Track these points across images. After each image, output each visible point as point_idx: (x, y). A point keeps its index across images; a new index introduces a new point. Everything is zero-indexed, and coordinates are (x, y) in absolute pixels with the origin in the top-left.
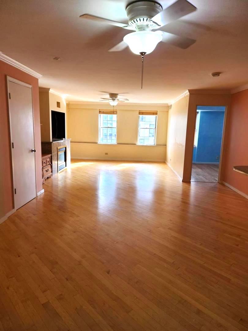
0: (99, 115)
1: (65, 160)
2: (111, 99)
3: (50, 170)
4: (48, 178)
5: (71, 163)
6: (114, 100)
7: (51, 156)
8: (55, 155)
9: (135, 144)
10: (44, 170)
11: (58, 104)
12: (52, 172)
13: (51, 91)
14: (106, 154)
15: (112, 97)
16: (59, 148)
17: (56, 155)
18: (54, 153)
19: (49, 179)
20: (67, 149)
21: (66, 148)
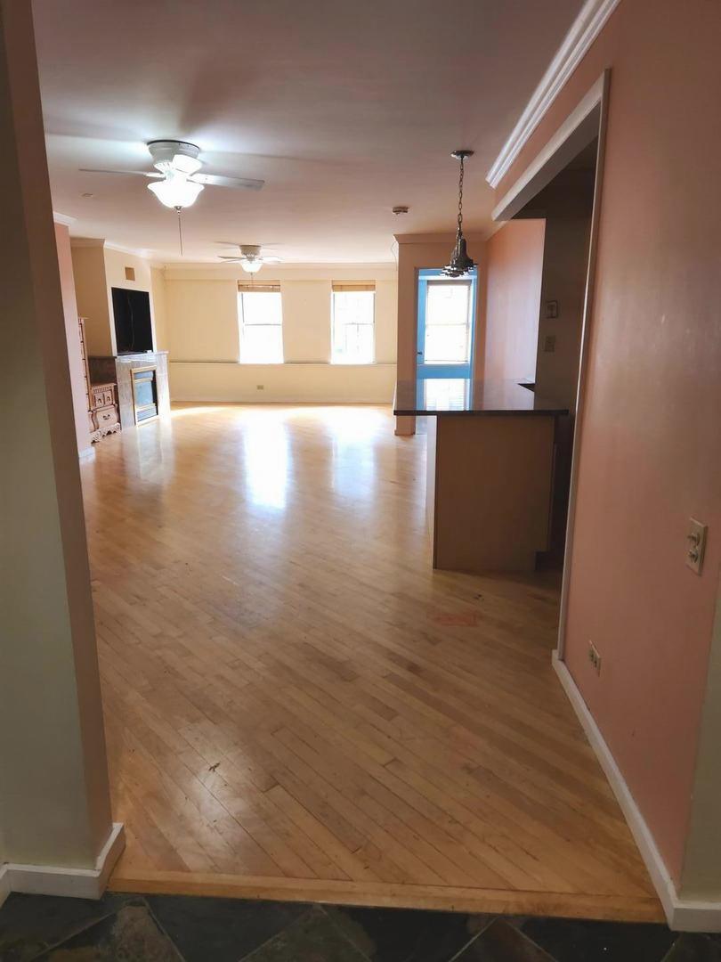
0: (239, 294)
1: (155, 400)
2: (245, 257)
3: (114, 416)
4: (109, 433)
5: (171, 409)
6: (251, 259)
7: (116, 387)
8: (126, 384)
9: (326, 363)
10: (100, 417)
11: (130, 273)
12: (119, 421)
13: (107, 245)
14: (260, 387)
15: (246, 254)
16: (135, 370)
17: (129, 385)
18: (123, 381)
19: (112, 435)
20: (158, 375)
21: (154, 372)
